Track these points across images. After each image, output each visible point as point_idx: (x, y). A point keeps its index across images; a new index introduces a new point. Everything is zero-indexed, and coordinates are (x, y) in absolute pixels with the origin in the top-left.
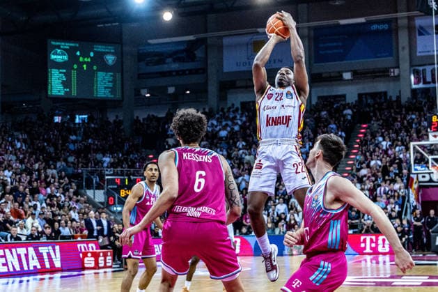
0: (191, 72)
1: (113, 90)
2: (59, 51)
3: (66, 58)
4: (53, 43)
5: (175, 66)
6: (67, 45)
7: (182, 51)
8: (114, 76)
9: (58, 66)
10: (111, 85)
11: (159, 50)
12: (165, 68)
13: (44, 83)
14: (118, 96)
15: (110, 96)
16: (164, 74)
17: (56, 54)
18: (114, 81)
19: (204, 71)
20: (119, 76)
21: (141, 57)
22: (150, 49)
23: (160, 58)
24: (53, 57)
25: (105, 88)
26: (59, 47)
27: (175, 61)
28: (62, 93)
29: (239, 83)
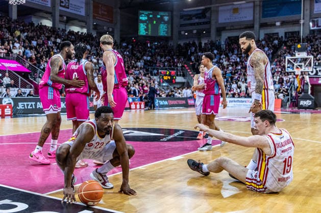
0: (204, 23)
1: (167, 32)
2: (143, 15)
3: (146, 18)
4: (141, 12)
5: (197, 21)
6: (146, 13)
7: (200, 14)
8: (168, 26)
9: (143, 22)
10: (166, 30)
11: (189, 13)
12: (192, 21)
13: (137, 30)
14: (170, 35)
15: (166, 35)
16: (191, 24)
17: (142, 17)
18: (168, 28)
19: (209, 23)
20: (170, 26)
21: (182, 17)
22: (186, 13)
23: (190, 17)
24: (141, 18)
25: (164, 31)
26: (143, 14)
27: (196, 18)
28: (144, 34)
29: (227, 28)
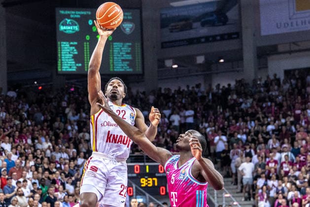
0: (223, 37)
1: (131, 63)
2: (69, 21)
3: (76, 28)
4: (62, 12)
5: (204, 31)
6: (77, 14)
7: (211, 14)
8: (132, 47)
9: (69, 37)
10: (129, 57)
11: (184, 13)
12: (192, 34)
13: (53, 58)
14: (139, 70)
15: (129, 70)
16: (191, 41)
17: (65, 24)
18: (132, 53)
19: (237, 35)
20: (138, 45)
21: (164, 23)
22: (175, 13)
23: (186, 22)
24: (62, 28)
25: (123, 60)
26: (68, 16)
27: (203, 25)
28: (74, 69)
29: (281, 48)
